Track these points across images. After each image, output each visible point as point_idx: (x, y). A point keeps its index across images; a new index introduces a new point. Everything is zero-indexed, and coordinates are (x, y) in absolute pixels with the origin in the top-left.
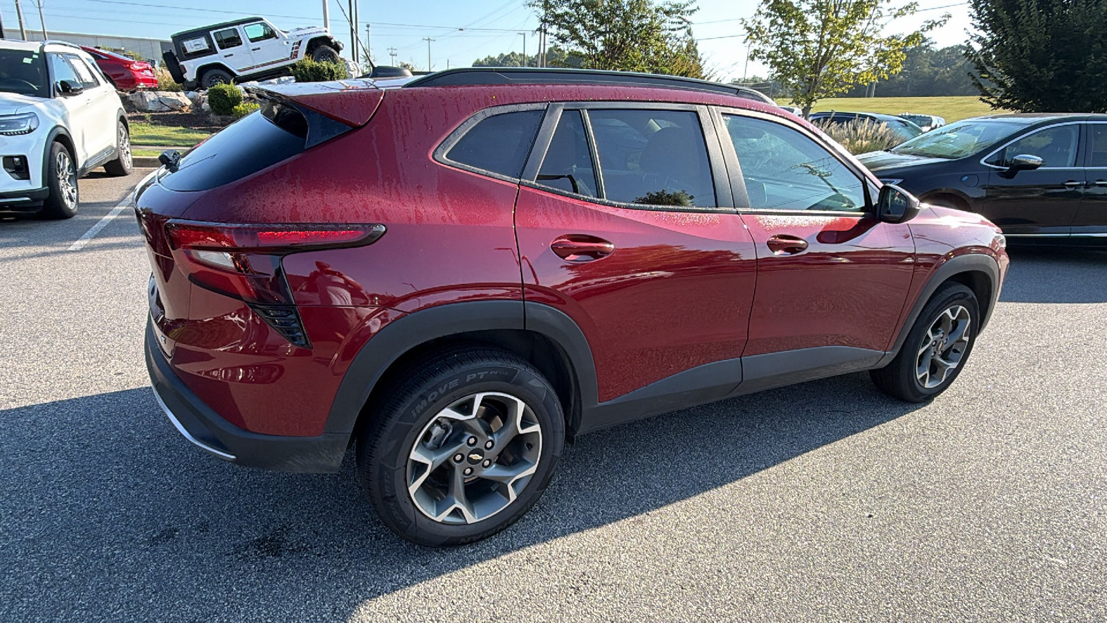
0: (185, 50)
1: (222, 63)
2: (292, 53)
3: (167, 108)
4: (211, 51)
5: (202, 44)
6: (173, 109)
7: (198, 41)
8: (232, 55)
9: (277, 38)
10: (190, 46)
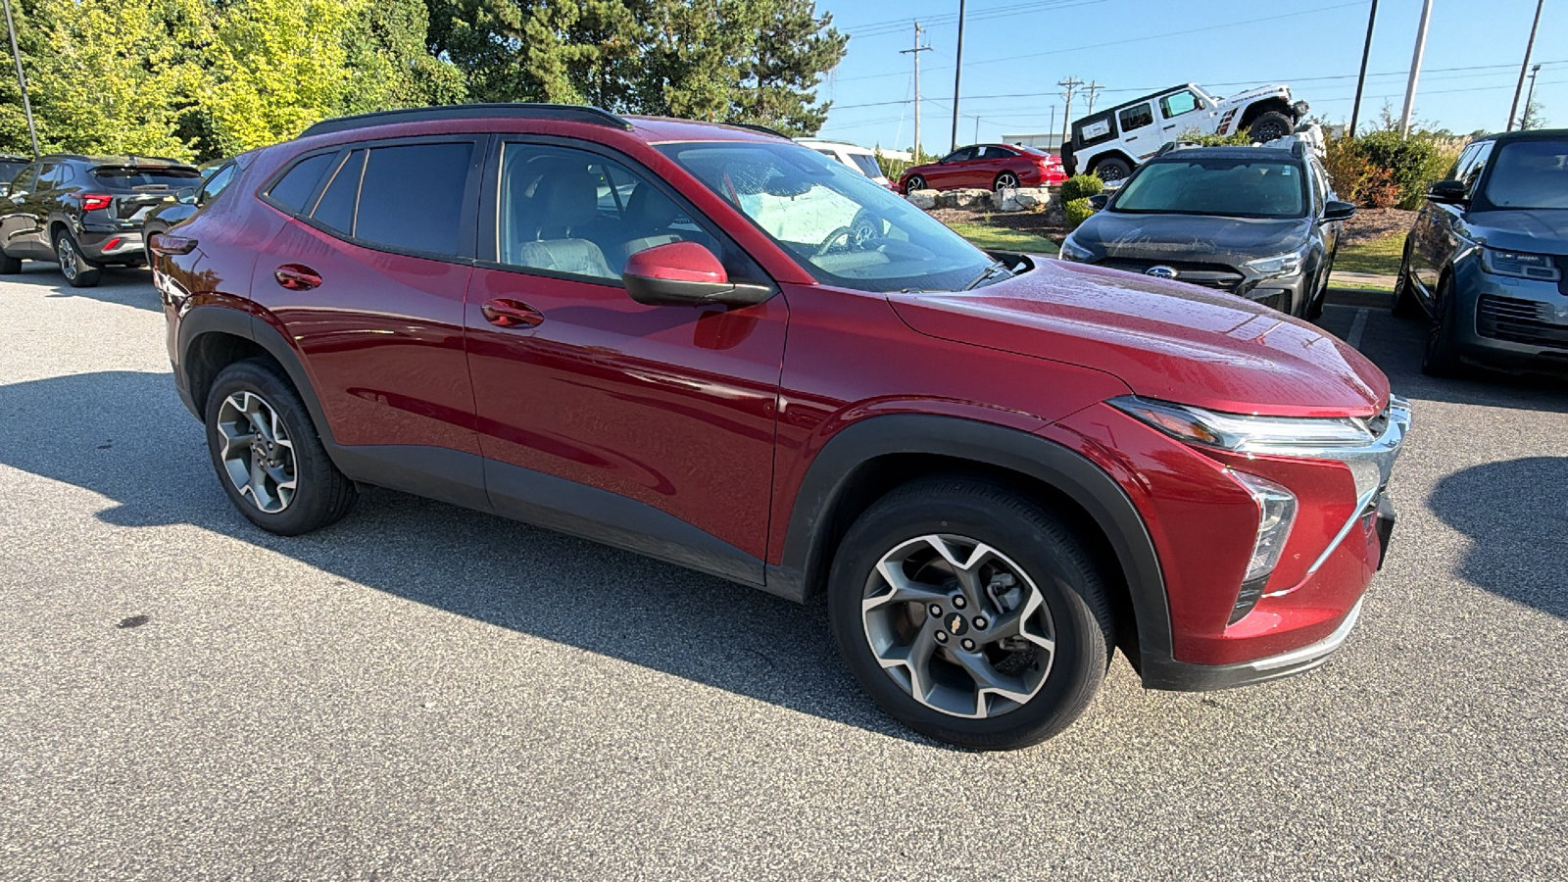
0: (1082, 137)
1: (1121, 149)
2: (1219, 127)
3: (1019, 207)
4: (1112, 134)
5: (1103, 127)
6: (1026, 209)
7: (1098, 125)
8: (1136, 138)
9: (1201, 109)
10: (1088, 132)
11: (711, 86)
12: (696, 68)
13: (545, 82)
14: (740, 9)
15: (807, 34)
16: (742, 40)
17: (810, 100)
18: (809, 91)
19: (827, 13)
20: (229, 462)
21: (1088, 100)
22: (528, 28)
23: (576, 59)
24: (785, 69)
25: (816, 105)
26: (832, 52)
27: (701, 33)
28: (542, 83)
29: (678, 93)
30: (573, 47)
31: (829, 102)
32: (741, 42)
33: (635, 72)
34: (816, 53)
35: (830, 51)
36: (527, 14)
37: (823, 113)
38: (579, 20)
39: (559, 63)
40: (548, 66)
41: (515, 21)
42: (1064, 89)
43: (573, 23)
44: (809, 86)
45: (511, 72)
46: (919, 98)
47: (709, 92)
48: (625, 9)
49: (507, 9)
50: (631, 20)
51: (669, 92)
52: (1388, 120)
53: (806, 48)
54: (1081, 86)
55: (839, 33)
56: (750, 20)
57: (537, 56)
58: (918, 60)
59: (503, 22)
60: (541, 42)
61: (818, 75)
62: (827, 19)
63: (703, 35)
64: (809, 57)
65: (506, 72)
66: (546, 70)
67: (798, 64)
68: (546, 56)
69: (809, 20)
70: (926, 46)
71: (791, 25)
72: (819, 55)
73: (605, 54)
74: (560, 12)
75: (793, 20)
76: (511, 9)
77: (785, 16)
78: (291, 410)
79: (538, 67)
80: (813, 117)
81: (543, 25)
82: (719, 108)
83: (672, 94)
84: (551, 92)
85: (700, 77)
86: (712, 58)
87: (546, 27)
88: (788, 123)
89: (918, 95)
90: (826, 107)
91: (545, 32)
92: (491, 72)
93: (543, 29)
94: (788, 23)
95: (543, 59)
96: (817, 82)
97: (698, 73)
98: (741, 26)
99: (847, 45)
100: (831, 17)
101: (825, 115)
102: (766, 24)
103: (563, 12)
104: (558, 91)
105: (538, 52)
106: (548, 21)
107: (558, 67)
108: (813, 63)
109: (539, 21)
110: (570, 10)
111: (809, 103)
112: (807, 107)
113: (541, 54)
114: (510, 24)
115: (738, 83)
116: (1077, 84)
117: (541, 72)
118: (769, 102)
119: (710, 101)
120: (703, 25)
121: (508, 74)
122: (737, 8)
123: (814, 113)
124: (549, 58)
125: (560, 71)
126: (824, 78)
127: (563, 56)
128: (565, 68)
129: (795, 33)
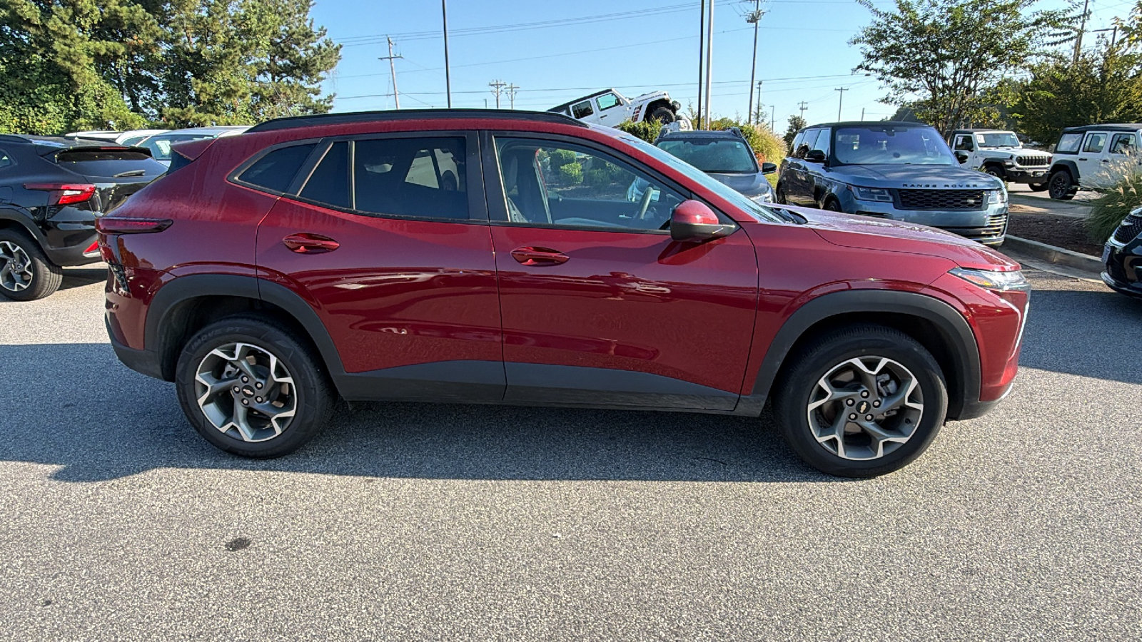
11: (234, 79)
12: (220, 65)
13: (73, 73)
14: (252, 20)
15: (309, 42)
16: (258, 44)
17: (316, 93)
18: (315, 86)
19: (322, 27)
20: (205, 407)
21: (510, 96)
22: (50, 24)
23: (102, 53)
24: (295, 68)
25: (323, 96)
26: (331, 57)
27: (221, 37)
28: (68, 74)
29: (206, 85)
30: (98, 43)
31: (332, 95)
32: (257, 46)
33: (159, 65)
34: (319, 57)
35: (329, 56)
36: (47, 13)
37: (328, 103)
38: (101, 20)
39: (85, 57)
40: (74, 58)
41: (34, 18)
42: (493, 88)
43: (96, 22)
44: (316, 82)
45: (33, 62)
46: (397, 93)
47: (234, 84)
48: (147, 14)
49: (25, 7)
50: (154, 23)
51: (197, 83)
52: (692, 112)
53: (310, 52)
54: (505, 86)
55: (333, 42)
56: (263, 29)
57: (62, 49)
58: (393, 65)
59: (21, 17)
60: (65, 37)
61: (321, 74)
62: (323, 32)
63: (222, 39)
64: (315, 60)
65: (27, 62)
66: (73, 62)
67: (306, 64)
68: (72, 50)
69: (311, 32)
70: (398, 55)
71: (296, 34)
72: (322, 59)
73: (130, 50)
74: (81, 12)
75: (298, 30)
76: (29, 7)
77: (290, 28)
78: (294, 352)
79: (64, 59)
80: (322, 105)
81: (64, 23)
82: (244, 97)
83: (200, 86)
84: (79, 81)
85: (223, 72)
86: (234, 58)
87: (69, 25)
88: (300, 110)
89: (396, 90)
90: (331, 98)
91: (69, 30)
92: (11, 61)
93: (66, 26)
94: (294, 33)
95: (69, 52)
96: (322, 79)
97: (222, 69)
98: (255, 34)
99: (340, 53)
100: (326, 31)
101: (331, 104)
102: (274, 33)
103: (85, 13)
104: (87, 81)
105: (62, 46)
106: (70, 20)
107: (85, 60)
108: (318, 64)
109: (61, 19)
110: (92, 11)
111: (316, 94)
112: (315, 98)
113: (67, 48)
114: (29, 20)
115: (255, 78)
116: (502, 85)
117: (68, 64)
118: (285, 94)
119: (235, 92)
120: (221, 31)
121: (30, 63)
122: (250, 19)
123: (322, 103)
124: (75, 51)
125: (87, 64)
126: (327, 76)
127: (89, 50)
128: (91, 61)
129: (301, 42)
